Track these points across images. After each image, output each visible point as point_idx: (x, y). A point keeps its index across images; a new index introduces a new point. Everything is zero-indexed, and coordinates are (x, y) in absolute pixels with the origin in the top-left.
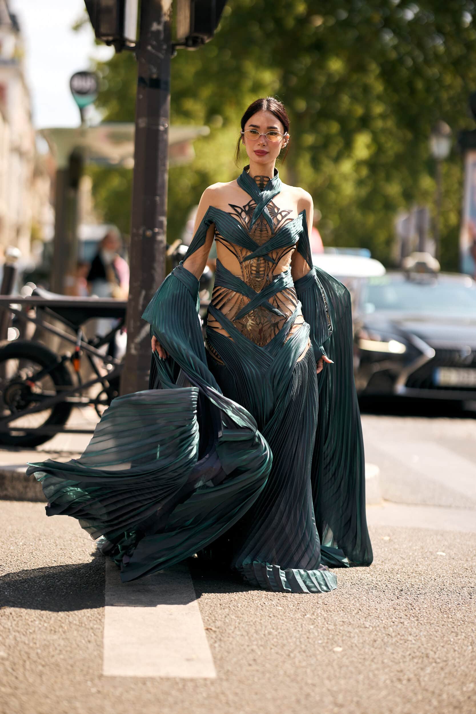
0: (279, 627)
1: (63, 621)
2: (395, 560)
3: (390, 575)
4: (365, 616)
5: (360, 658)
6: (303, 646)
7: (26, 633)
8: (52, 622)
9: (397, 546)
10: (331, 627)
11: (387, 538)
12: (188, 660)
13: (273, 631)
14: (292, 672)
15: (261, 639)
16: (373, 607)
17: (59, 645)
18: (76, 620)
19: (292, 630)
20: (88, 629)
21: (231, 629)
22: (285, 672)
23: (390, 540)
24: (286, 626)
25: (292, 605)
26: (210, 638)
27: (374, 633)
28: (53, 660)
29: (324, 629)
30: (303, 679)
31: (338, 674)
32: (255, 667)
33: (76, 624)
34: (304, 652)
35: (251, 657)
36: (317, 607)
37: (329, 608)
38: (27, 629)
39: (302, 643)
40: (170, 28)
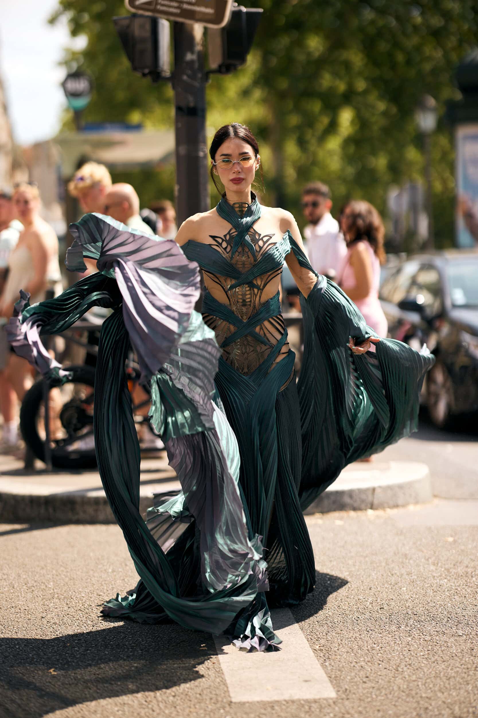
0: (379, 641)
2: (466, 562)
3: (466, 579)
4: (456, 624)
5: (464, 668)
6: (407, 660)
9: (463, 547)
10: (428, 638)
11: (451, 539)
12: (306, 681)
14: (405, 687)
15: (366, 654)
16: (460, 615)
19: (392, 643)
21: (335, 647)
22: (399, 688)
23: (455, 541)
24: (386, 639)
25: (384, 617)
26: (319, 657)
27: (469, 642)
29: (421, 640)
30: (417, 694)
31: (448, 686)
32: (369, 685)
34: (410, 665)
35: (362, 674)
36: (408, 618)
37: (420, 618)
39: (406, 656)
40: (203, 57)
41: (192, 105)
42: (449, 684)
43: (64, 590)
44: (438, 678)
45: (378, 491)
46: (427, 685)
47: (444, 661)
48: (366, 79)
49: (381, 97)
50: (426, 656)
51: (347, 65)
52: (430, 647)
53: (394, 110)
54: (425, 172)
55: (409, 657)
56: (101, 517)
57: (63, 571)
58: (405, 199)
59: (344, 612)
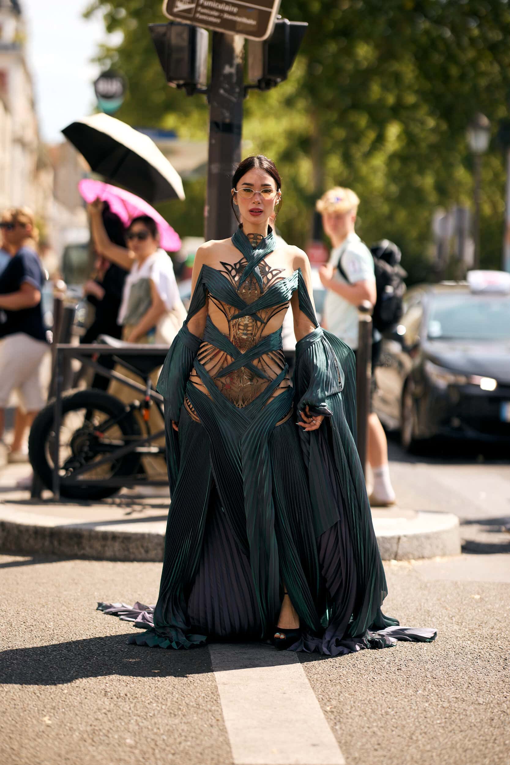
0: (395, 705)
1: (180, 702)
2: (492, 623)
3: (491, 641)
4: (477, 690)
5: (482, 740)
6: (423, 727)
7: (146, 716)
8: (169, 704)
9: (489, 606)
10: (446, 705)
11: (477, 597)
12: (314, 745)
13: (390, 710)
14: (419, 757)
15: (380, 719)
16: (481, 681)
17: (183, 730)
18: (192, 702)
19: (408, 708)
20: (207, 711)
21: (347, 709)
22: (412, 758)
23: (482, 599)
24: (401, 704)
25: (401, 679)
26: (329, 720)
27: (489, 711)
28: (181, 748)
29: (439, 706)
31: (463, 758)
32: (380, 753)
33: (193, 706)
34: (425, 733)
35: (374, 740)
36: (426, 682)
37: (439, 682)
38: (147, 713)
39: (421, 723)
40: (242, 70)
41: (227, 121)
42: (465, 756)
43: (64, 631)
44: (454, 750)
45: (403, 540)
46: (442, 756)
47: (461, 731)
48: (417, 92)
49: (431, 114)
50: (443, 725)
51: (397, 77)
52: (448, 715)
53: (444, 126)
54: (474, 195)
55: (425, 724)
56: (109, 553)
57: (64, 610)
58: (451, 223)
59: (359, 672)
